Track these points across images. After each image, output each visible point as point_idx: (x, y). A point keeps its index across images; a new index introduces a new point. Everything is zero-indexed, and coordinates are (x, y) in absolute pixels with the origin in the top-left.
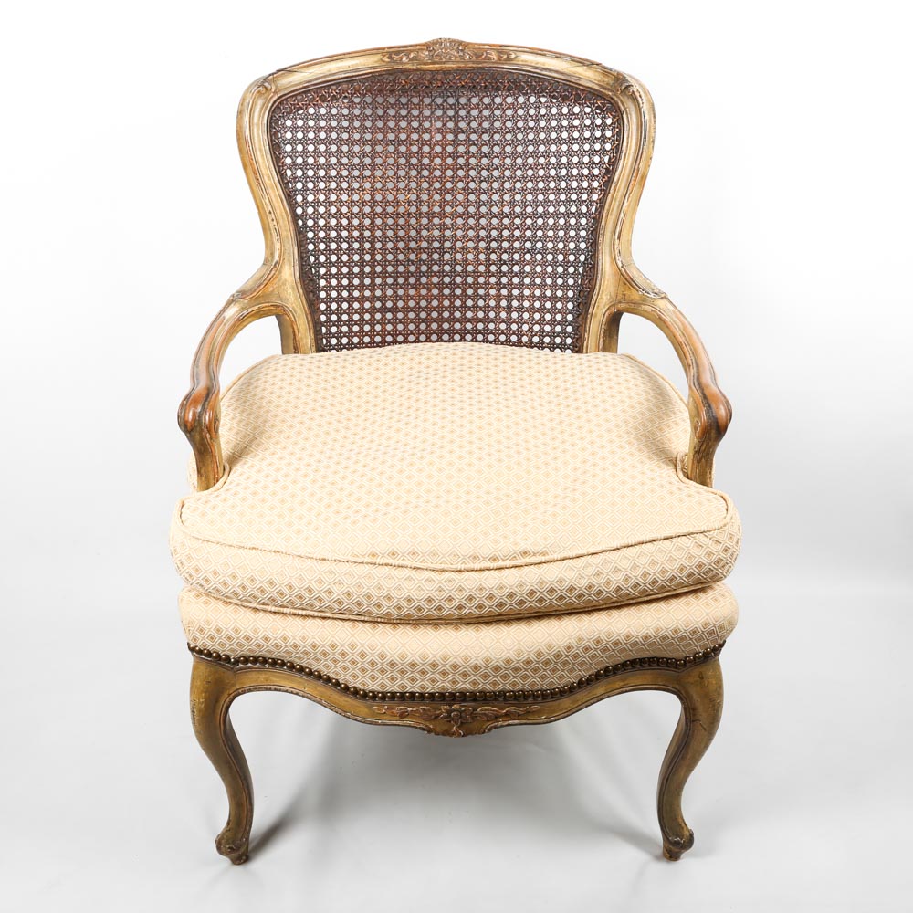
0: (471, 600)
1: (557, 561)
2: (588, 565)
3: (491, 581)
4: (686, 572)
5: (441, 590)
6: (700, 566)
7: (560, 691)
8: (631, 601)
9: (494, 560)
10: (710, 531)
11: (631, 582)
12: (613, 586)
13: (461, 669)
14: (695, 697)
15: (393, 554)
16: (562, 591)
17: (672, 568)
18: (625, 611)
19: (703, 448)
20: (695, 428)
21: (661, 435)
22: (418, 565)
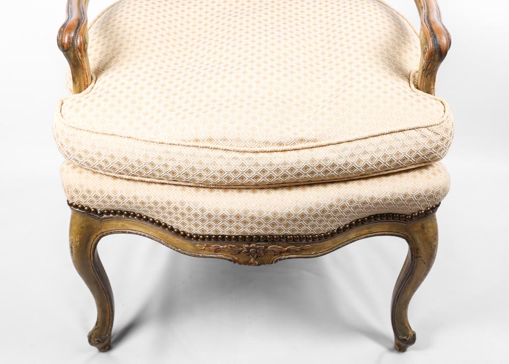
0: (264, 172)
1: (324, 146)
2: (345, 149)
3: (278, 159)
4: (414, 155)
5: (243, 165)
6: (424, 150)
7: (325, 235)
8: (375, 175)
9: (280, 145)
10: (431, 126)
11: (375, 161)
12: (362, 164)
13: (257, 220)
14: (419, 241)
15: (210, 140)
16: (327, 167)
17: (404, 152)
18: (370, 181)
19: (429, 67)
20: (424, 53)
21: (400, 58)
22: (228, 148)
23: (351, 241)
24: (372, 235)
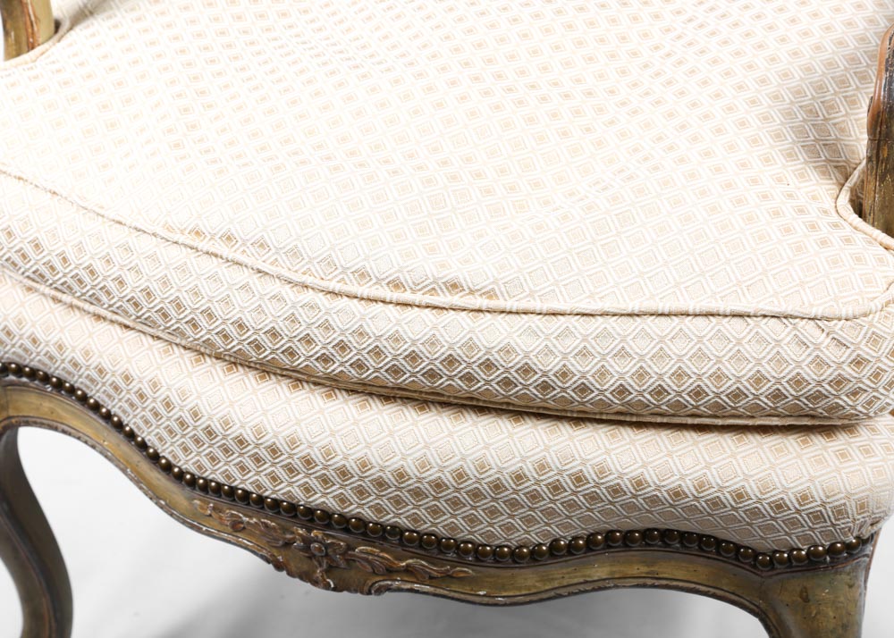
0: (342, 349)
1: (510, 312)
2: (567, 333)
3: (383, 323)
4: (766, 388)
5: (293, 319)
6: (798, 383)
7: (513, 553)
8: (659, 420)
9: (396, 286)
10: (828, 319)
11: (651, 383)
12: (610, 383)
13: (319, 470)
15: (229, 238)
16: (508, 370)
17: (738, 374)
19: (884, 154)
21: (847, 114)
22: (265, 267)
23: (596, 585)
24: (657, 583)
